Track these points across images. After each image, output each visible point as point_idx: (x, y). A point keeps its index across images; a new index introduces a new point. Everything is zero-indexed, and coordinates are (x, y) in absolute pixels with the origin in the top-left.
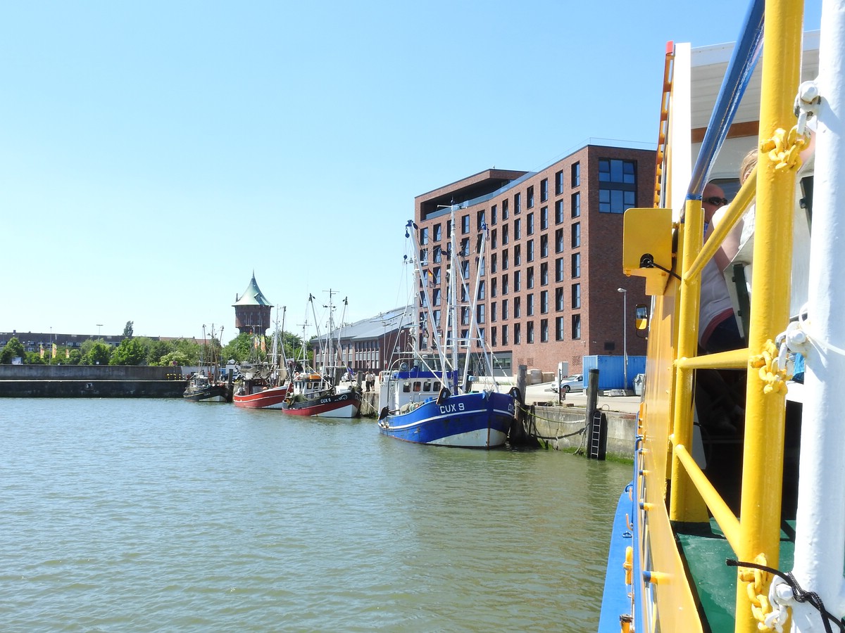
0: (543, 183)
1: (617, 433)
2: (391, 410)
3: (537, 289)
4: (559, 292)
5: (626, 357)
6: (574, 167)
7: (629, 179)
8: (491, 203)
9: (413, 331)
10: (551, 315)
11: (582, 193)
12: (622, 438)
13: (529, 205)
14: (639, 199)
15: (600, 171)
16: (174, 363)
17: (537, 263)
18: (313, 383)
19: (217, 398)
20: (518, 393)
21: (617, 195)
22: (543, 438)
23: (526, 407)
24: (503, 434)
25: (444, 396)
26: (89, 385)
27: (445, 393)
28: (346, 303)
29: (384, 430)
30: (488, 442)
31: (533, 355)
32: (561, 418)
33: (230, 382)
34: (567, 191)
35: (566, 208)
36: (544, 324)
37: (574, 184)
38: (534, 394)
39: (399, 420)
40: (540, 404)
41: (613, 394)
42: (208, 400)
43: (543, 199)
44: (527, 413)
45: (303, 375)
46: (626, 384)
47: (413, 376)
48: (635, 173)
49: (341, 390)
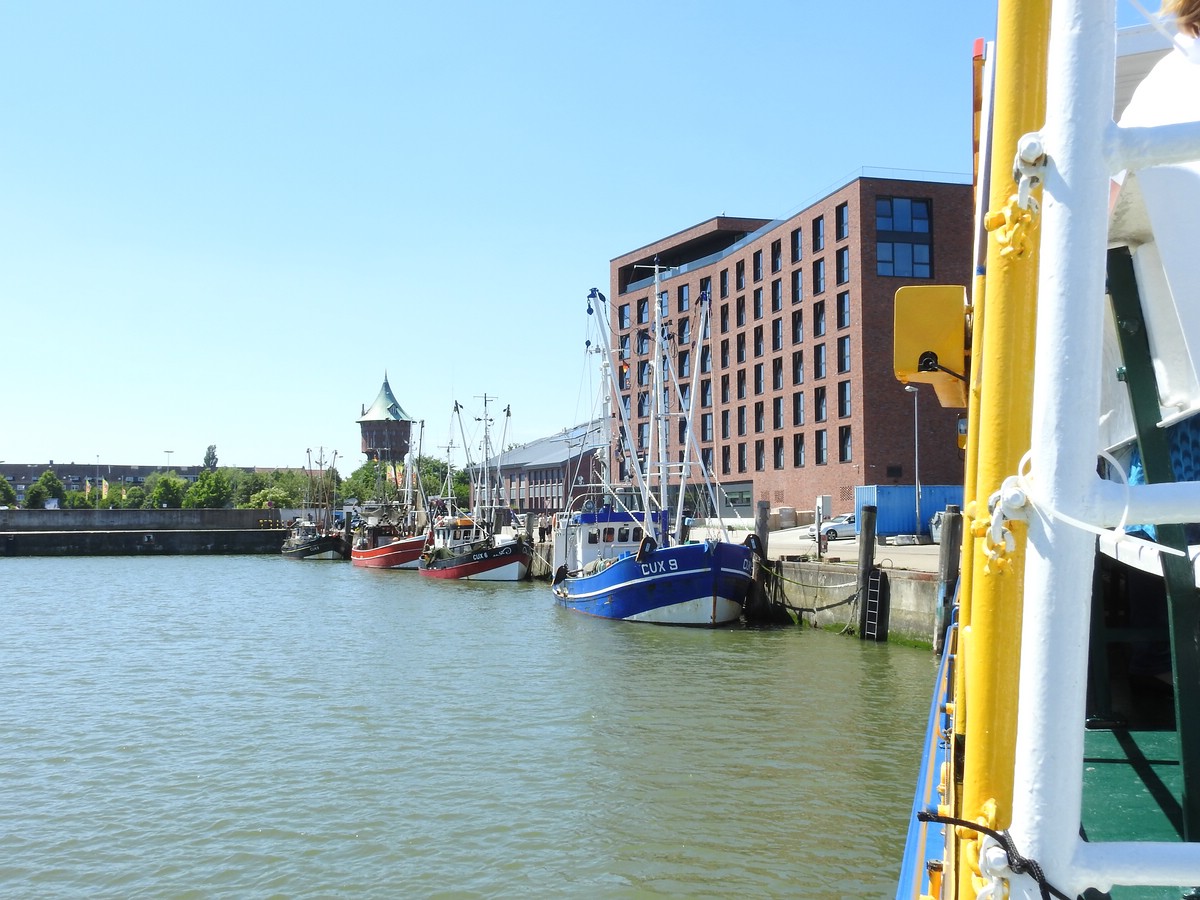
0: (795, 235)
1: (904, 601)
2: (571, 570)
3: (787, 390)
4: (820, 394)
5: (918, 488)
6: (840, 210)
7: (921, 226)
8: (720, 267)
9: (602, 454)
10: (809, 428)
11: (851, 248)
12: (912, 609)
13: (775, 268)
14: (935, 255)
15: (877, 216)
16: (270, 504)
17: (787, 352)
18: (463, 531)
19: (329, 554)
20: (758, 543)
21: (903, 249)
22: (795, 609)
23: (770, 564)
24: (736, 604)
25: (647, 550)
26: (149, 537)
27: (648, 545)
28: (508, 414)
29: (560, 600)
30: (714, 617)
31: (783, 486)
32: (821, 581)
33: (348, 531)
34: (830, 245)
35: (829, 271)
36: (799, 440)
37: (840, 235)
38: (782, 544)
39: (583, 586)
40: (790, 558)
41: (900, 542)
42: (316, 556)
43: (795, 258)
44: (771, 571)
45: (448, 519)
46: (919, 527)
47: (603, 518)
48: (930, 216)
49: (502, 541)
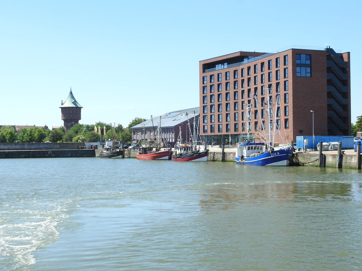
0: (269, 62)
4: (278, 109)
5: (314, 137)
6: (285, 57)
7: (308, 62)
8: (241, 67)
11: (289, 68)
12: (331, 161)
13: (262, 70)
14: (312, 70)
15: (297, 59)
16: (81, 141)
18: (186, 148)
19: (121, 156)
21: (303, 69)
23: (294, 154)
26: (50, 152)
30: (287, 164)
32: (309, 157)
34: (281, 67)
35: (281, 74)
37: (285, 64)
40: (298, 153)
42: (116, 157)
43: (269, 68)
44: (295, 156)
45: (181, 145)
46: (314, 147)
48: (311, 59)
